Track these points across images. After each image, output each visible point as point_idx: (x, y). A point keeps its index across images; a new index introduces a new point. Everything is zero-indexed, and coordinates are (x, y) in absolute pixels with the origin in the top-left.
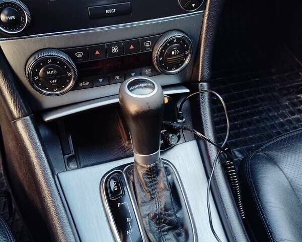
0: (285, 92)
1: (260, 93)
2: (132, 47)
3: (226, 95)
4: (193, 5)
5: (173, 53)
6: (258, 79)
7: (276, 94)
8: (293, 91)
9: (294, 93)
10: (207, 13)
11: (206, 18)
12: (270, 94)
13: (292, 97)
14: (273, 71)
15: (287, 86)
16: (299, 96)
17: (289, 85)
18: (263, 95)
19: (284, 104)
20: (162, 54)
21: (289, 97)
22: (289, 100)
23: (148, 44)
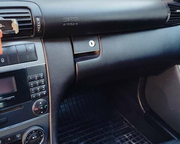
0: (117, 134)
1: (104, 138)
2: (9, 139)
3: (85, 141)
4: (42, 112)
5: (33, 138)
6: (102, 129)
7: (112, 136)
8: (121, 133)
9: (121, 134)
10: (50, 114)
11: (50, 116)
12: (109, 137)
13: (121, 137)
14: (110, 122)
15: (117, 131)
16: (124, 135)
17: (119, 130)
18: (105, 138)
19: (117, 142)
20: (27, 140)
21: (119, 137)
22: (119, 139)
23: (18, 136)
